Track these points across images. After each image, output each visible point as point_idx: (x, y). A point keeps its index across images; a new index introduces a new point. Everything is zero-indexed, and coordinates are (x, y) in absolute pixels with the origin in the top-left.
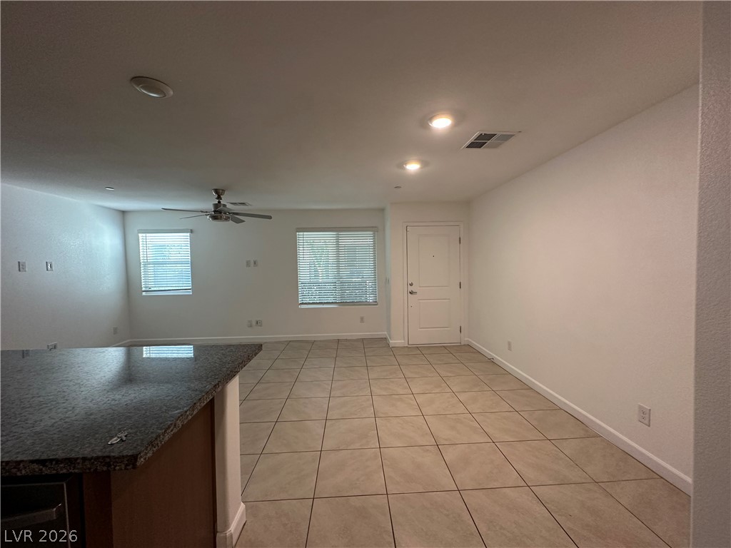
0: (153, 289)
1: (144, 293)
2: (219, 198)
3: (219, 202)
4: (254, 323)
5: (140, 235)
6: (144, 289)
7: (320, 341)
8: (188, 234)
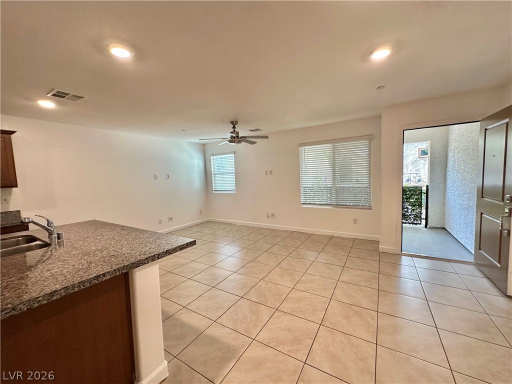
0: (218, 189)
1: (214, 192)
2: (234, 127)
3: (234, 130)
4: (270, 215)
5: (212, 157)
6: (214, 189)
7: (316, 235)
8: (233, 155)
